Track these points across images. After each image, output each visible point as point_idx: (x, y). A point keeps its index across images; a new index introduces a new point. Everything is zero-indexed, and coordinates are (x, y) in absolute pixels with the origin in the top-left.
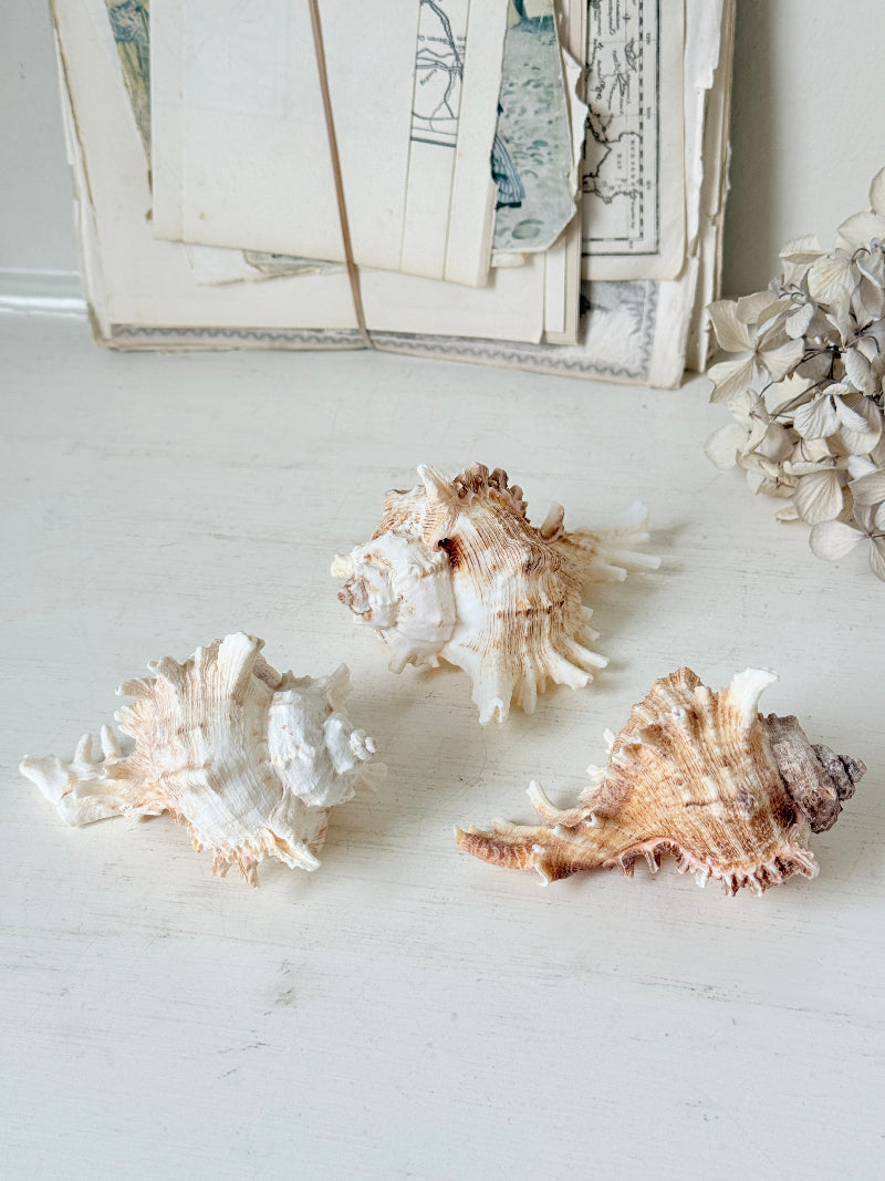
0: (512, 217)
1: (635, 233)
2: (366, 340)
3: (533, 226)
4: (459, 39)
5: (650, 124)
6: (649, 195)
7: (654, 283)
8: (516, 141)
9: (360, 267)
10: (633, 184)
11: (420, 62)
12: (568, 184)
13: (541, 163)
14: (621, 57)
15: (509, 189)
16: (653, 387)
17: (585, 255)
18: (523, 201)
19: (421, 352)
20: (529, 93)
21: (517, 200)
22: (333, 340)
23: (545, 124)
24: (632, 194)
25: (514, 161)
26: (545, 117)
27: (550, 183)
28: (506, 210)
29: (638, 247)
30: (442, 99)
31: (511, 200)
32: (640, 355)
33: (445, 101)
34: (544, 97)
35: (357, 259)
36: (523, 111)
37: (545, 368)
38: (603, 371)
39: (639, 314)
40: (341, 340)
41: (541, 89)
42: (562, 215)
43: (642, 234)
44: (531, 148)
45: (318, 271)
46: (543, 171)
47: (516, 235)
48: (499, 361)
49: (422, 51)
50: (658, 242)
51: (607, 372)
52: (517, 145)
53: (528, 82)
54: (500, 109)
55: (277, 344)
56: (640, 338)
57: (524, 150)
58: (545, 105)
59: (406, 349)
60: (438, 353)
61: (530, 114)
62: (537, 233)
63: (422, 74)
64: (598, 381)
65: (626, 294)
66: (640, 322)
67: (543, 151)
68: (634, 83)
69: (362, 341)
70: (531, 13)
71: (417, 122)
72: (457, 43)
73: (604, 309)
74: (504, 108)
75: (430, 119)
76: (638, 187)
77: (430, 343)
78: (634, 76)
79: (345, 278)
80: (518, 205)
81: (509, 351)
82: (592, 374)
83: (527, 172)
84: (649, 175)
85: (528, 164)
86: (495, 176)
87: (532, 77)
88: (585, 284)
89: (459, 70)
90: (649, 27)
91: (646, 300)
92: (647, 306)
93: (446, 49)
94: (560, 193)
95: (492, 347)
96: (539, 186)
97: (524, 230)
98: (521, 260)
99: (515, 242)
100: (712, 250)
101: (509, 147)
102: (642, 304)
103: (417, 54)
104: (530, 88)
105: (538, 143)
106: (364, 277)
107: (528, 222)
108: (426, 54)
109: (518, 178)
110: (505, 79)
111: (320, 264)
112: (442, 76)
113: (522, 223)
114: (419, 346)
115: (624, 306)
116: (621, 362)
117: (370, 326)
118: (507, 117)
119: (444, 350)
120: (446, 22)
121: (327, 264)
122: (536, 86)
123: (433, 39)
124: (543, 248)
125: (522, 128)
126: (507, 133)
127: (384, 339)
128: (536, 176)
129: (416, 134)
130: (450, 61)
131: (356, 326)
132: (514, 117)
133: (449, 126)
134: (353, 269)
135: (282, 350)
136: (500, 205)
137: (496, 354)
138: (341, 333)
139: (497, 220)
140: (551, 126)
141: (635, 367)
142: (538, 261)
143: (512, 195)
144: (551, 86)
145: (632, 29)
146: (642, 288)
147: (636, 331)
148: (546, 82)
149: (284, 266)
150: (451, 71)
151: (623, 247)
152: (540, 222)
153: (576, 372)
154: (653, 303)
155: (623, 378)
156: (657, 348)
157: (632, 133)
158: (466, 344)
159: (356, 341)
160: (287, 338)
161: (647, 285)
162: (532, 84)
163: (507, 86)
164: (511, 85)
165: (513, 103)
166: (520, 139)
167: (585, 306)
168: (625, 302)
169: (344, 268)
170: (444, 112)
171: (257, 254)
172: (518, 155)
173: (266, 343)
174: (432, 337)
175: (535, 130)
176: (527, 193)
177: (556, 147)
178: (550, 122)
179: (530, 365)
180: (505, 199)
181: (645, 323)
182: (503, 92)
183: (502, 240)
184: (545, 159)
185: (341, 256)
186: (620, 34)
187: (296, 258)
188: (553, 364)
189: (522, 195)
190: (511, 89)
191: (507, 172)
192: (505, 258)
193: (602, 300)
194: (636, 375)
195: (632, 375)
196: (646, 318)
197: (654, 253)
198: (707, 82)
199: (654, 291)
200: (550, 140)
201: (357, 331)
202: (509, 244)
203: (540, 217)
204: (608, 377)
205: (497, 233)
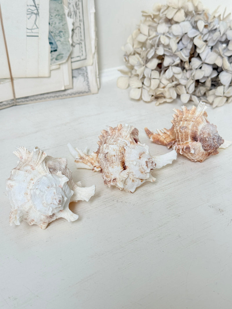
0: (55, 54)
1: (81, 54)
2: (15, 102)
3: (61, 56)
4: (38, 5)
5: (82, 24)
6: (83, 43)
7: (86, 67)
8: (54, 32)
9: (14, 79)
10: (80, 41)
11: (28, 13)
12: (69, 42)
13: (61, 37)
14: (75, 6)
15: (54, 46)
16: (93, 94)
17: (72, 62)
18: (58, 49)
19: (30, 102)
20: (57, 18)
21: (56, 49)
22: (5, 105)
23: (62, 26)
24: (80, 44)
25: (54, 38)
26: (61, 24)
27: (64, 42)
28: (53, 53)
29: (82, 58)
30: (34, 22)
31: (54, 49)
32: (87, 87)
33: (35, 23)
34: (61, 18)
35: (13, 76)
36: (55, 23)
37: (65, 97)
39: (84, 76)
40: (7, 105)
41: (60, 17)
42: (68, 51)
43: (82, 54)
44: (58, 34)
45: (2, 83)
46: (62, 39)
47: (56, 59)
48: (52, 99)
49: (28, 9)
50: (86, 56)
51: (80, 93)
52: (55, 33)
53: (56, 15)
54: (49, 24)
56: (86, 83)
57: (57, 34)
58: (61, 21)
59: (26, 103)
60: (35, 101)
61: (57, 24)
62: (62, 57)
63: (29, 16)
64: (79, 96)
65: (80, 72)
66: (85, 79)
67: (62, 34)
68: (78, 13)
69: (13, 103)
71: (28, 31)
72: (37, 6)
73: (75, 77)
74: (51, 23)
75: (32, 29)
76: (81, 42)
77: (32, 98)
78: (78, 11)
79: (10, 83)
80: (56, 51)
82: (77, 95)
83: (58, 41)
84: (83, 38)
85: (58, 38)
86: (50, 43)
87: (57, 13)
88: (72, 70)
89: (37, 14)
91: (85, 72)
92: (86, 74)
93: (35, 8)
94: (67, 44)
95: (49, 95)
96: (62, 44)
97: (59, 57)
98: (58, 67)
99: (57, 61)
100: (96, 56)
101: (53, 34)
102: (84, 74)
103: (27, 10)
104: (57, 17)
105: (60, 32)
106: (15, 82)
107: (59, 55)
108: (29, 10)
109: (55, 43)
110: (50, 15)
111: (3, 80)
112: (34, 16)
114: (29, 100)
115: (80, 75)
116: (83, 90)
117: (17, 97)
118: (51, 26)
121: (4, 80)
122: (58, 16)
123: (31, 6)
124: (65, 61)
125: (56, 28)
126: (52, 30)
127: (19, 100)
128: (60, 41)
129: (29, 34)
130: (35, 12)
131: (12, 98)
132: (53, 25)
133: (36, 31)
134: (12, 79)
136: (51, 51)
137: (50, 97)
138: (8, 102)
139: (51, 56)
140: (63, 26)
141: (87, 90)
142: (61, 66)
143: (54, 48)
144: (62, 15)
146: (83, 69)
147: (85, 81)
148: (61, 14)
151: (78, 59)
152: (62, 54)
153: (73, 95)
154: (87, 72)
155: (85, 94)
156: (91, 84)
157: (79, 27)
158: (42, 96)
159: (12, 103)
161: (84, 68)
162: (58, 15)
163: (50, 17)
164: (52, 16)
165: (52, 21)
166: (55, 31)
167: (73, 77)
168: (80, 74)
169: (10, 80)
170: (35, 27)
172: (55, 36)
174: (33, 96)
175: (59, 28)
176: (58, 46)
177: (65, 32)
178: (63, 25)
180: (53, 49)
181: (86, 78)
182: (50, 19)
183: (53, 62)
184: (62, 36)
185: (9, 76)
188: (66, 95)
189: (57, 47)
190: (52, 18)
191: (53, 42)
192: (54, 67)
193: (75, 75)
194: (88, 92)
195: (87, 92)
196: (86, 77)
197: (85, 59)
198: (93, 10)
199: (87, 69)
200: (63, 30)
201: (13, 100)
202: (54, 62)
203: (62, 52)
204: (81, 94)
205: (52, 60)
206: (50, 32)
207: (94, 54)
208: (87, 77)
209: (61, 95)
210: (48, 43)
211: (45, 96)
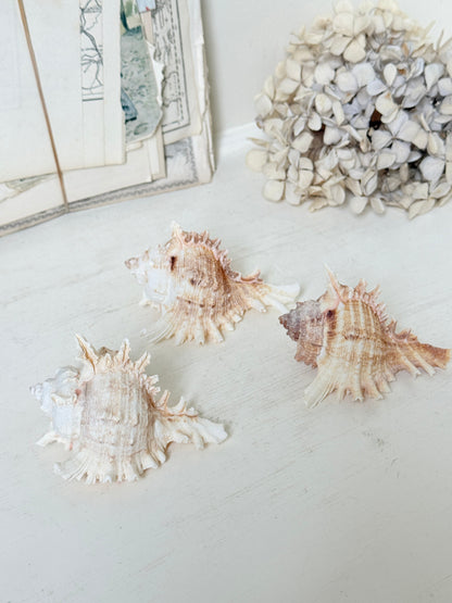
0: (134, 124)
1: (180, 118)
2: (67, 208)
3: (144, 126)
4: (100, 46)
5: (180, 66)
6: (183, 99)
7: (189, 138)
8: (131, 89)
9: (64, 172)
10: (177, 96)
11: (84, 62)
12: (157, 102)
13: (143, 96)
14: (166, 38)
15: (130, 112)
16: (203, 184)
17: (163, 133)
18: (137, 116)
19: (93, 205)
20: (134, 64)
21: (134, 116)
22: (50, 214)
23: (143, 78)
24: (176, 101)
25: (130, 98)
26: (142, 74)
27: (149, 104)
28: (130, 123)
29: (182, 124)
30: (94, 76)
31: (132, 117)
32: (192, 172)
33: (96, 78)
34: (141, 64)
35: (62, 168)
36: (132, 73)
37: (152, 192)
38: (178, 185)
39: (187, 154)
40: (54, 213)
41: (139, 61)
42: (157, 118)
43: (183, 118)
44: (138, 90)
45: (43, 181)
46: (145, 100)
47: (135, 134)
48: (130, 197)
49: (84, 56)
50: (189, 119)
51: (180, 184)
52: (132, 91)
53: (133, 60)
54: (122, 75)
55: (23, 227)
56: (190, 164)
57: (135, 91)
58: (141, 69)
59: (85, 207)
60: (101, 203)
61: (136, 74)
62: (146, 129)
63: (84, 67)
64: (178, 190)
65: (179, 147)
66: (187, 158)
67: (144, 90)
68: (172, 49)
69: (64, 210)
70: (130, 26)
71: (85, 92)
72: (99, 48)
73: (171, 157)
74: (124, 74)
75: (91, 89)
76: (179, 96)
77: (97, 200)
78: (172, 46)
79: (58, 179)
80: (135, 119)
81: (133, 190)
82: (174, 187)
83: (137, 102)
84: (183, 90)
85: (138, 98)
86: (123, 107)
87: (135, 56)
88: (164, 146)
89: (100, 62)
90: (175, 22)
91: (188, 147)
92: (189, 149)
93: (95, 52)
94: (153, 107)
95: (125, 192)
96: (144, 107)
97: (140, 130)
98: (138, 145)
99: (137, 136)
100: (208, 117)
101: (128, 93)
102: (186, 150)
103: (82, 58)
104: (134, 62)
105: (141, 87)
106: (64, 177)
107: (140, 125)
108: (85, 58)
109: (133, 106)
110: (122, 60)
112: (94, 66)
113: (138, 127)
114: (91, 203)
115: (179, 153)
116: (185, 178)
117: (70, 200)
118: (125, 78)
119: (103, 201)
120: (93, 40)
121: (47, 176)
123: (88, 49)
124: (150, 135)
125: (133, 82)
126: (126, 86)
127: (74, 205)
128: (142, 102)
129: (86, 97)
130: (97, 58)
131: (62, 202)
132: (128, 78)
133: (99, 90)
134: (60, 174)
135: (26, 228)
136: (127, 121)
137: (128, 194)
138: (55, 210)
139: (127, 129)
141: (191, 178)
142: (145, 143)
143: (131, 115)
144: (144, 58)
145: (168, 25)
146: (185, 143)
147: (187, 161)
148: (142, 57)
149: (27, 183)
150: (97, 63)
151: (176, 125)
152: (146, 124)
153: (167, 189)
154: (191, 147)
155: (189, 185)
156: (198, 167)
157: (175, 72)
158: (114, 194)
159: (61, 211)
160: (27, 222)
161: (187, 141)
162: (136, 60)
164: (125, 63)
165: (127, 71)
166: (133, 87)
167: (166, 158)
168: (179, 151)
169: (57, 175)
170: (96, 83)
171: (12, 182)
173: (17, 228)
174: (97, 196)
175: (139, 81)
176: (139, 111)
177: (150, 86)
178: (146, 76)
179: (145, 194)
180: (129, 118)
181: (190, 157)
182: (123, 67)
183: (129, 138)
184: (145, 93)
185: (55, 170)
186: (165, 28)
187: (32, 178)
188: (155, 189)
189: (136, 113)
190: (125, 65)
191: (129, 104)
192: (131, 146)
193: (169, 153)
194: (193, 181)
195: (191, 182)
196: (190, 155)
197: (189, 124)
198: (200, 41)
199: (191, 142)
200: (146, 84)
201: (63, 206)
202: (132, 139)
203: (146, 121)
204: (181, 186)
205: (127, 135)
206: (123, 90)
207: (204, 114)
208: (192, 154)
209: (146, 191)
210: (121, 108)
211: (118, 194)
